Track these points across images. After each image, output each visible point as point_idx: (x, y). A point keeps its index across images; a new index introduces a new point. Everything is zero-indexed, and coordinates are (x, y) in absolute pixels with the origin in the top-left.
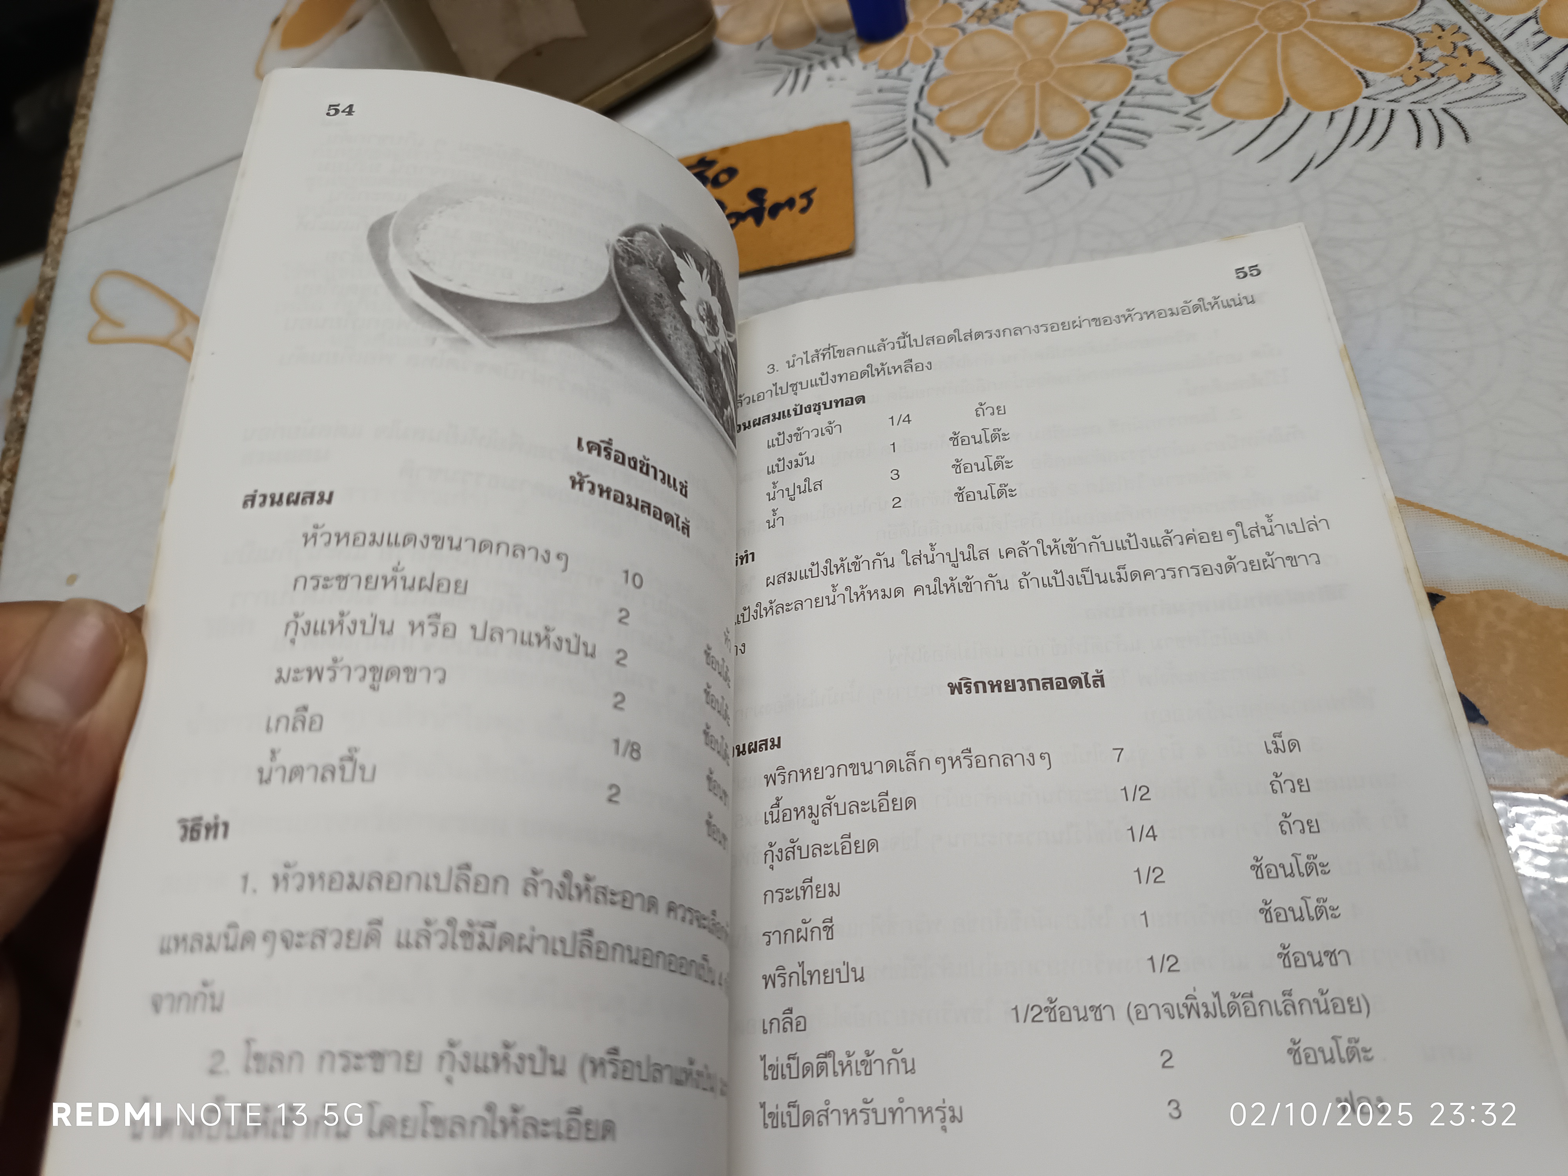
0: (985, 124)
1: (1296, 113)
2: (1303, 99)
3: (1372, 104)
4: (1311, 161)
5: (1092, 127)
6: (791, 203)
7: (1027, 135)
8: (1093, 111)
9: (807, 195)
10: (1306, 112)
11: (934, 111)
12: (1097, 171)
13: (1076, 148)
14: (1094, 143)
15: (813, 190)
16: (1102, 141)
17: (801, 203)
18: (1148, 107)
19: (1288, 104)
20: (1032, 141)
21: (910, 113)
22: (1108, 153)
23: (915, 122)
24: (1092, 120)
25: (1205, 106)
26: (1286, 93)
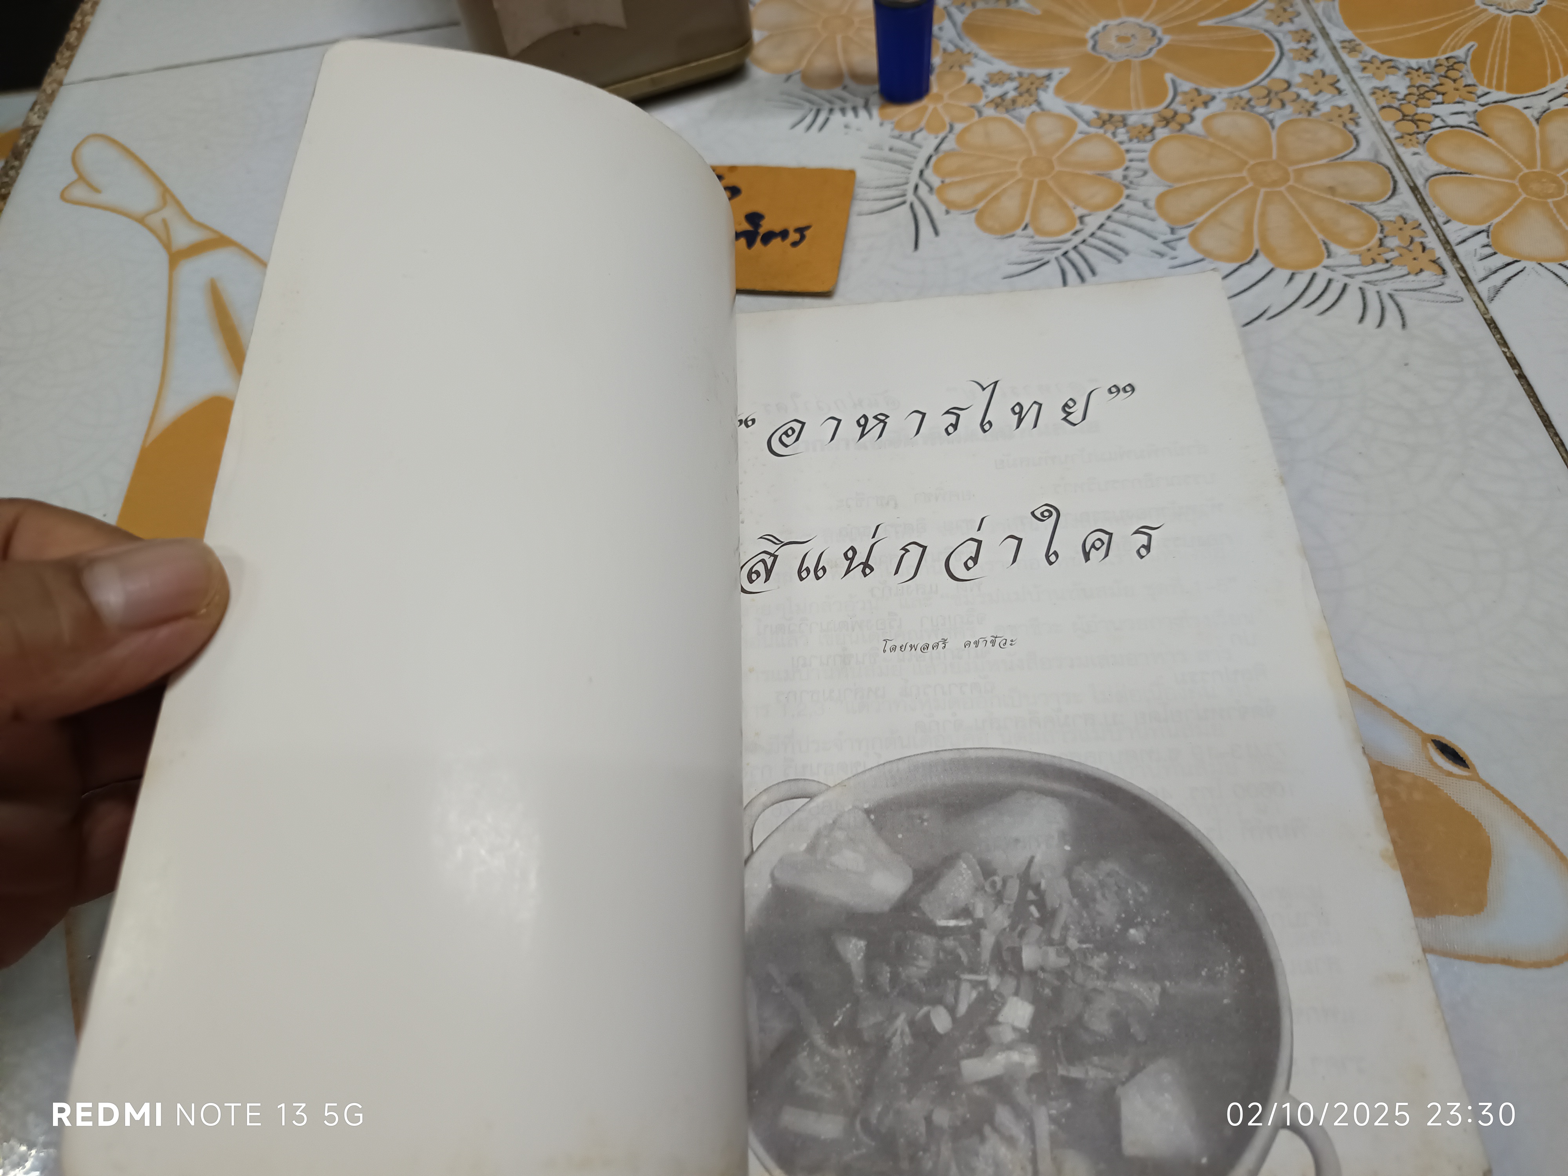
0: (980, 205)
1: (1261, 265)
2: (1271, 254)
3: (1329, 274)
4: (1265, 312)
5: (1076, 232)
6: (784, 234)
7: (1016, 226)
8: (1081, 218)
9: (801, 231)
10: (1270, 266)
11: (936, 182)
12: (1071, 274)
13: (1058, 249)
14: (1075, 248)
15: (808, 228)
16: (1082, 248)
17: (794, 237)
18: (1131, 226)
19: (1256, 255)
20: (1019, 231)
21: (914, 178)
22: (1086, 260)
23: (916, 187)
24: (1078, 226)
25: (1181, 239)
26: (1257, 245)
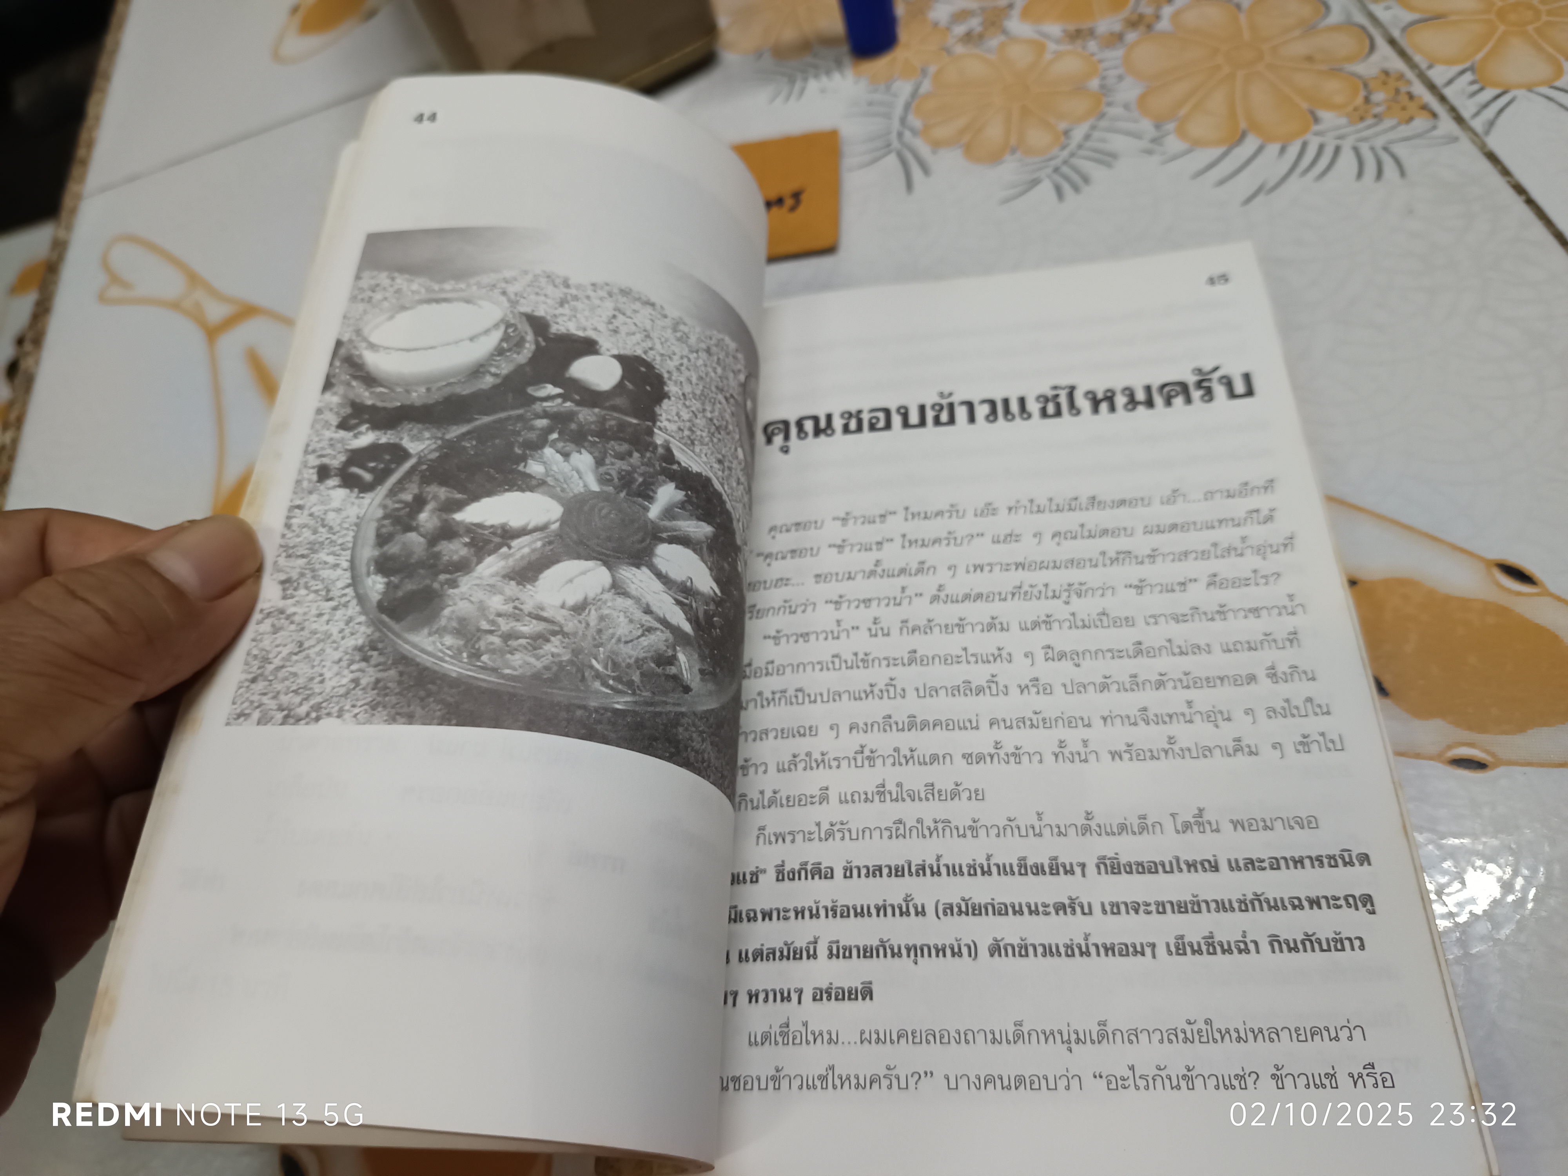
0: (966, 139)
1: (1251, 144)
2: (1259, 131)
3: (1320, 139)
4: (1261, 186)
5: (1063, 148)
6: (780, 202)
7: (1004, 151)
8: (1066, 133)
9: (797, 196)
10: (1260, 143)
11: (918, 125)
12: (1066, 188)
13: (1048, 166)
14: (1065, 162)
15: (803, 192)
16: (1071, 160)
17: (789, 202)
18: (1117, 131)
19: (1244, 136)
20: (1007, 156)
21: (896, 126)
22: (1078, 172)
23: (900, 134)
24: (1065, 141)
25: (1167, 134)
26: (1243, 125)
